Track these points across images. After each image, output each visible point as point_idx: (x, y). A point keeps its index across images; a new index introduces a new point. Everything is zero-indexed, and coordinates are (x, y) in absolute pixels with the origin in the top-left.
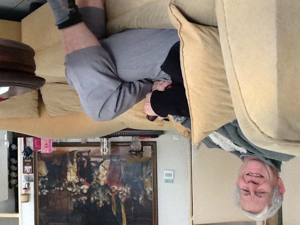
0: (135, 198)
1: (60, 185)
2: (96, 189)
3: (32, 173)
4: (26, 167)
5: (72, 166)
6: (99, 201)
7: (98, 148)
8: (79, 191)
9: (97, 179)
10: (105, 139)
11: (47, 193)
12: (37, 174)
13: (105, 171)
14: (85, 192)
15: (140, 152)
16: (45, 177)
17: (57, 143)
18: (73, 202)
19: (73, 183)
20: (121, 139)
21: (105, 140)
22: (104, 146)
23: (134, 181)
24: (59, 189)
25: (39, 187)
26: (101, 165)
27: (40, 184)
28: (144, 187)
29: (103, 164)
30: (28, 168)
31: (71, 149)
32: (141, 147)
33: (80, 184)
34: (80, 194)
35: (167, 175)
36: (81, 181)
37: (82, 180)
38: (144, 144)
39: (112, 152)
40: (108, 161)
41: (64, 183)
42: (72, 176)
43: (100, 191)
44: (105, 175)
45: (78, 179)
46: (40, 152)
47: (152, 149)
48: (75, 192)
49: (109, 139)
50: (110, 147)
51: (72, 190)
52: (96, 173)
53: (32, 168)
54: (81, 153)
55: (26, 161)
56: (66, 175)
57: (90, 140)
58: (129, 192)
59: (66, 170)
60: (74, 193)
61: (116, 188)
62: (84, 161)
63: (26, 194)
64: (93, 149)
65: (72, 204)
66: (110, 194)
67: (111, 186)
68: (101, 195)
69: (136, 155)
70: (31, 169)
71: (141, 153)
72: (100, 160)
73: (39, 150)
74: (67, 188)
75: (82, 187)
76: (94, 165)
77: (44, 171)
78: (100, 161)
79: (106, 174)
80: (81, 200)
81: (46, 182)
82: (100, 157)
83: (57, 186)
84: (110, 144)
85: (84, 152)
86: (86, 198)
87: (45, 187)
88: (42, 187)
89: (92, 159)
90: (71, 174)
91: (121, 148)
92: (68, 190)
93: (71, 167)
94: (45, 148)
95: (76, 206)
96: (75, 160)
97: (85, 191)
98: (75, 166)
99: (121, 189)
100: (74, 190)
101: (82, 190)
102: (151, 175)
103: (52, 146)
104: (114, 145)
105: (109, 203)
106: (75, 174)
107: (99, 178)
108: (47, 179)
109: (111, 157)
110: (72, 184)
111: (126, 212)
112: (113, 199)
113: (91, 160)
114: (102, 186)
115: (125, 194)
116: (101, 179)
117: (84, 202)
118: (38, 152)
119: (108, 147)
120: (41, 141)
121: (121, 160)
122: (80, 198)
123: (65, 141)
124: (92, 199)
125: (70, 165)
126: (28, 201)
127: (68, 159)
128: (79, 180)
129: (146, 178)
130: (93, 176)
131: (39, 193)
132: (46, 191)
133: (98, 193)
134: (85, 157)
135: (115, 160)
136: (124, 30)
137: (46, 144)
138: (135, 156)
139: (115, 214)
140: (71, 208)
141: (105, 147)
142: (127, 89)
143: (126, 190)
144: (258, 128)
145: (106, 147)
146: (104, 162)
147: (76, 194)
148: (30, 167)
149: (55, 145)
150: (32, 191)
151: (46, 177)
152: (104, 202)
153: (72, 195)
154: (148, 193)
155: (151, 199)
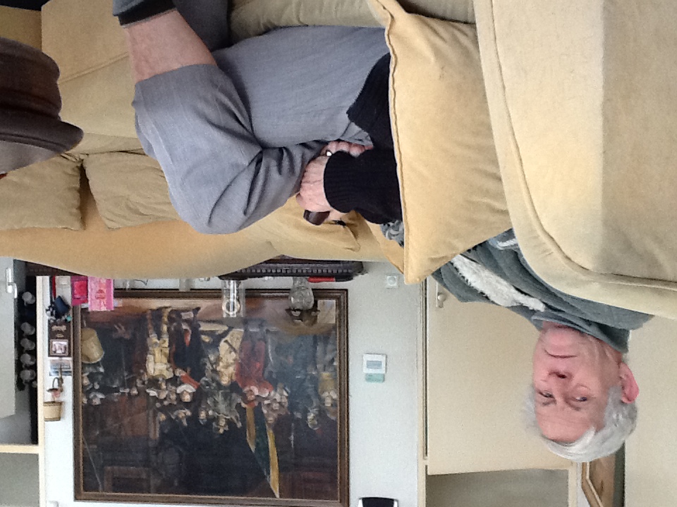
0: (298, 415)
1: (130, 383)
2: (211, 394)
3: (69, 356)
4: (54, 343)
5: (158, 342)
6: (216, 419)
7: (217, 302)
8: (173, 397)
9: (214, 371)
10: (232, 282)
11: (101, 399)
12: (80, 357)
13: (233, 353)
14: (186, 401)
15: (309, 313)
16: (98, 364)
17: (125, 289)
18: (160, 422)
19: (161, 379)
20: (268, 282)
21: (232, 284)
22: (229, 298)
23: (297, 377)
24: (129, 393)
25: (84, 387)
26: (224, 340)
27: (86, 381)
28: (319, 390)
29: (227, 338)
30: (60, 345)
31: (155, 304)
32: (313, 302)
33: (175, 381)
34: (175, 403)
35: (371, 364)
36: (177, 374)
37: (180, 373)
38: (319, 294)
39: (248, 312)
40: (238, 332)
41: (141, 379)
42: (157, 365)
43: (220, 398)
44: (232, 361)
45: (171, 370)
46: (87, 309)
47: (338, 305)
48: (165, 399)
49: (242, 281)
50: (243, 300)
51: (159, 393)
52: (212, 358)
53: (69, 344)
54: (177, 312)
55: (55, 328)
56: (145, 361)
57: (199, 284)
58: (285, 400)
59: (145, 350)
60: (161, 401)
61: (256, 391)
62: (186, 330)
63: (53, 402)
64: (204, 304)
65: (158, 426)
66: (243, 405)
67: (245, 386)
68: (222, 407)
69: (300, 318)
70: (65, 348)
71: (313, 313)
72: (220, 329)
73: (85, 306)
74: (148, 391)
75: (179, 390)
76: (207, 340)
77: (95, 351)
78: (220, 332)
79: (235, 360)
80: (177, 417)
81: (100, 377)
82: (220, 322)
83: (124, 386)
84: (242, 295)
85: (186, 310)
86: (189, 413)
87: (97, 387)
88: (91, 387)
89: (204, 327)
90: (156, 361)
91: (268, 303)
92: (148, 394)
93: (156, 343)
94: (98, 301)
95: (166, 431)
96: (165, 328)
97: (187, 398)
98: (165, 341)
99: (267, 394)
100: (163, 396)
101: (179, 396)
102: (336, 364)
103: (115, 297)
104: (252, 296)
105: (239, 425)
106: (165, 360)
107: (218, 369)
108: (102, 370)
109: (245, 322)
110: (158, 381)
111: (277, 445)
112: (250, 416)
113: (201, 329)
114: (225, 387)
115: (276, 406)
116: (222, 370)
117: (185, 423)
118: (82, 309)
119: (238, 300)
120: (89, 282)
121: (268, 331)
122: (175, 413)
123: (143, 286)
124: (203, 415)
125: (153, 338)
126: (59, 419)
127: (150, 326)
128: (174, 372)
129: (324, 370)
130: (206, 364)
131: (85, 401)
132: (100, 396)
133: (216, 403)
134: (187, 321)
135: (253, 329)
136: (269, 29)
137: (101, 291)
138: (300, 321)
139: (253, 448)
140: (155, 434)
141: (231, 300)
142: (274, 163)
143: (278, 397)
144: (559, 247)
145: (235, 301)
146: (231, 333)
147: (166, 403)
148: (65, 343)
149: (120, 293)
150: (68, 397)
151: (99, 366)
152: (229, 422)
153: (158, 405)
154: (328, 403)
155: (333, 418)
